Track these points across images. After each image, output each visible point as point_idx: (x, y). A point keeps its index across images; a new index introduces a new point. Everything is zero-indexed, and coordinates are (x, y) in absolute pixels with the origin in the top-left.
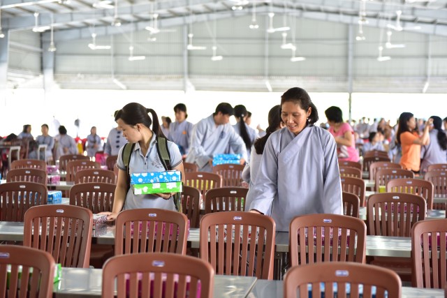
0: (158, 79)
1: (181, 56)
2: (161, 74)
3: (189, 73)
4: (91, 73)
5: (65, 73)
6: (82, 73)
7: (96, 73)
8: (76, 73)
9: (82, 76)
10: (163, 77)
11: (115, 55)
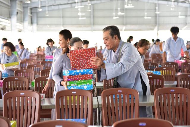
0: (81, 27)
1: (90, 17)
2: (82, 25)
3: (94, 24)
4: (53, 25)
5: (41, 25)
6: (49, 25)
7: (55, 25)
8: (46, 25)
9: (49, 26)
10: (83, 26)
11: (63, 17)
